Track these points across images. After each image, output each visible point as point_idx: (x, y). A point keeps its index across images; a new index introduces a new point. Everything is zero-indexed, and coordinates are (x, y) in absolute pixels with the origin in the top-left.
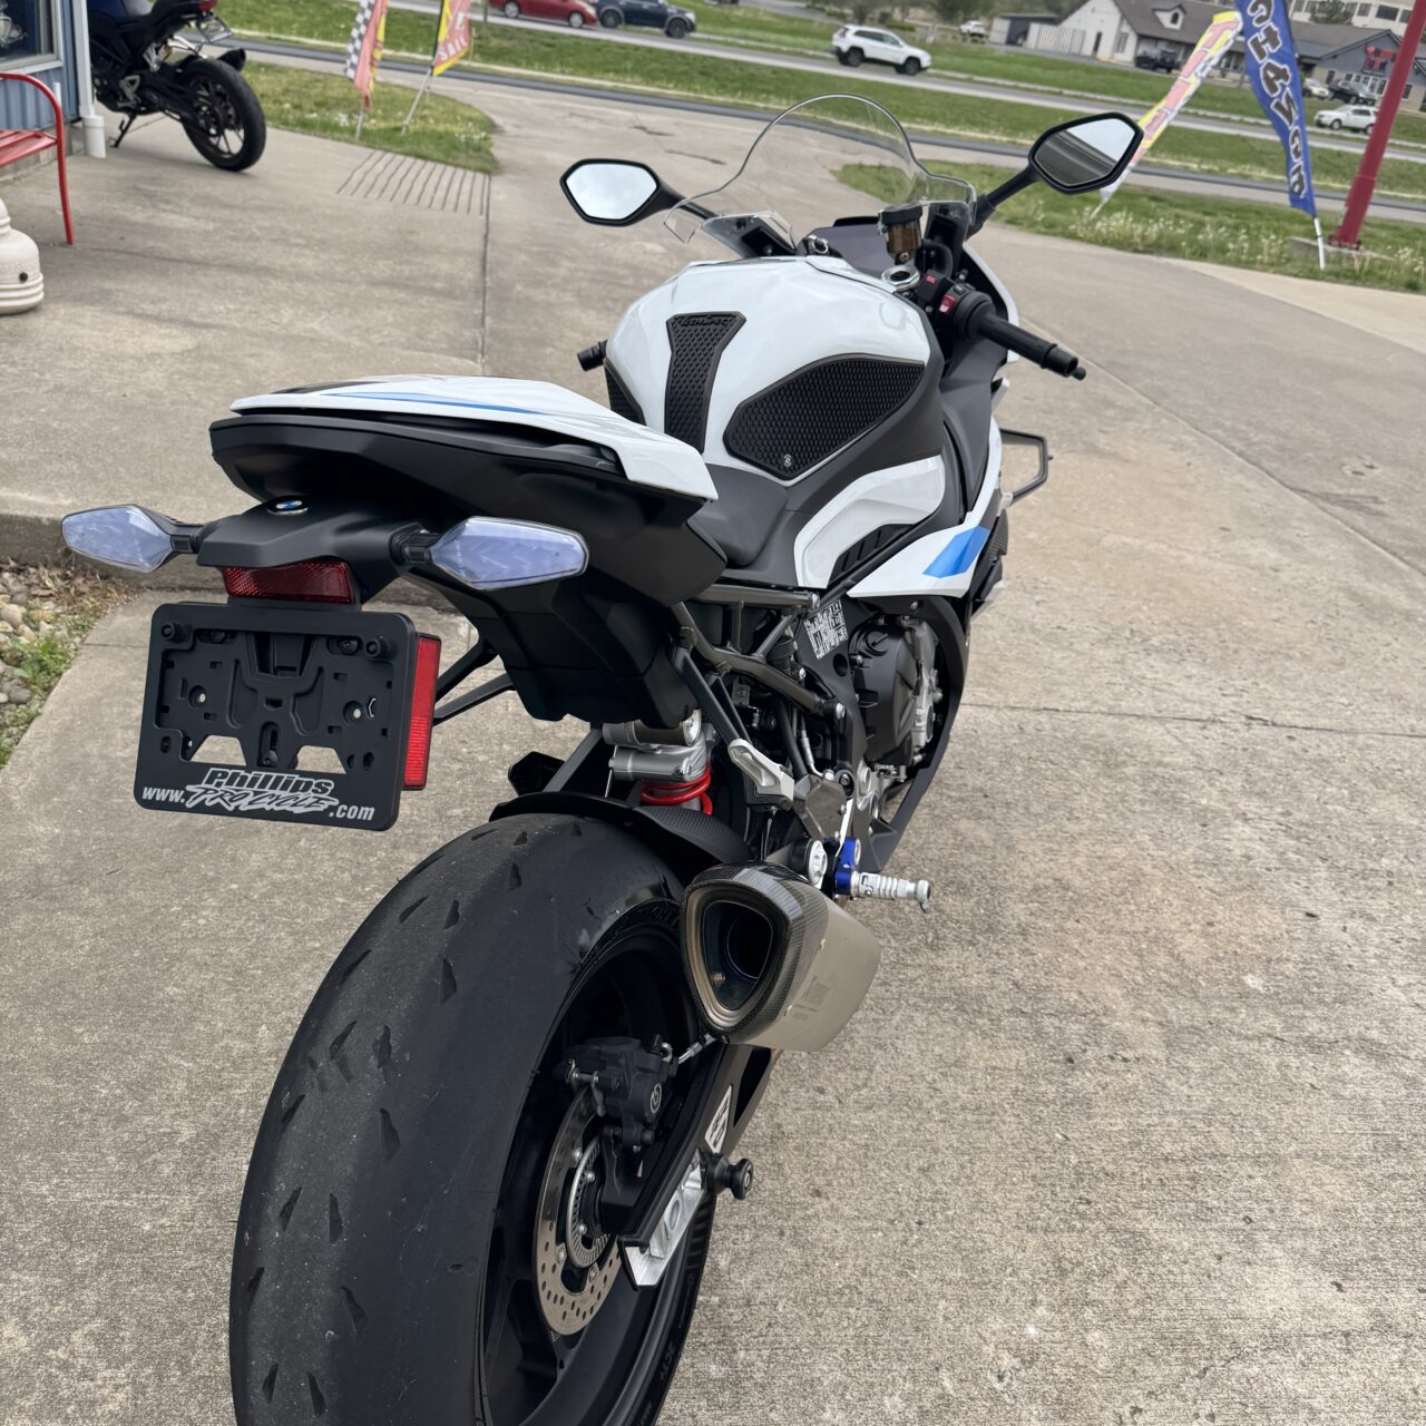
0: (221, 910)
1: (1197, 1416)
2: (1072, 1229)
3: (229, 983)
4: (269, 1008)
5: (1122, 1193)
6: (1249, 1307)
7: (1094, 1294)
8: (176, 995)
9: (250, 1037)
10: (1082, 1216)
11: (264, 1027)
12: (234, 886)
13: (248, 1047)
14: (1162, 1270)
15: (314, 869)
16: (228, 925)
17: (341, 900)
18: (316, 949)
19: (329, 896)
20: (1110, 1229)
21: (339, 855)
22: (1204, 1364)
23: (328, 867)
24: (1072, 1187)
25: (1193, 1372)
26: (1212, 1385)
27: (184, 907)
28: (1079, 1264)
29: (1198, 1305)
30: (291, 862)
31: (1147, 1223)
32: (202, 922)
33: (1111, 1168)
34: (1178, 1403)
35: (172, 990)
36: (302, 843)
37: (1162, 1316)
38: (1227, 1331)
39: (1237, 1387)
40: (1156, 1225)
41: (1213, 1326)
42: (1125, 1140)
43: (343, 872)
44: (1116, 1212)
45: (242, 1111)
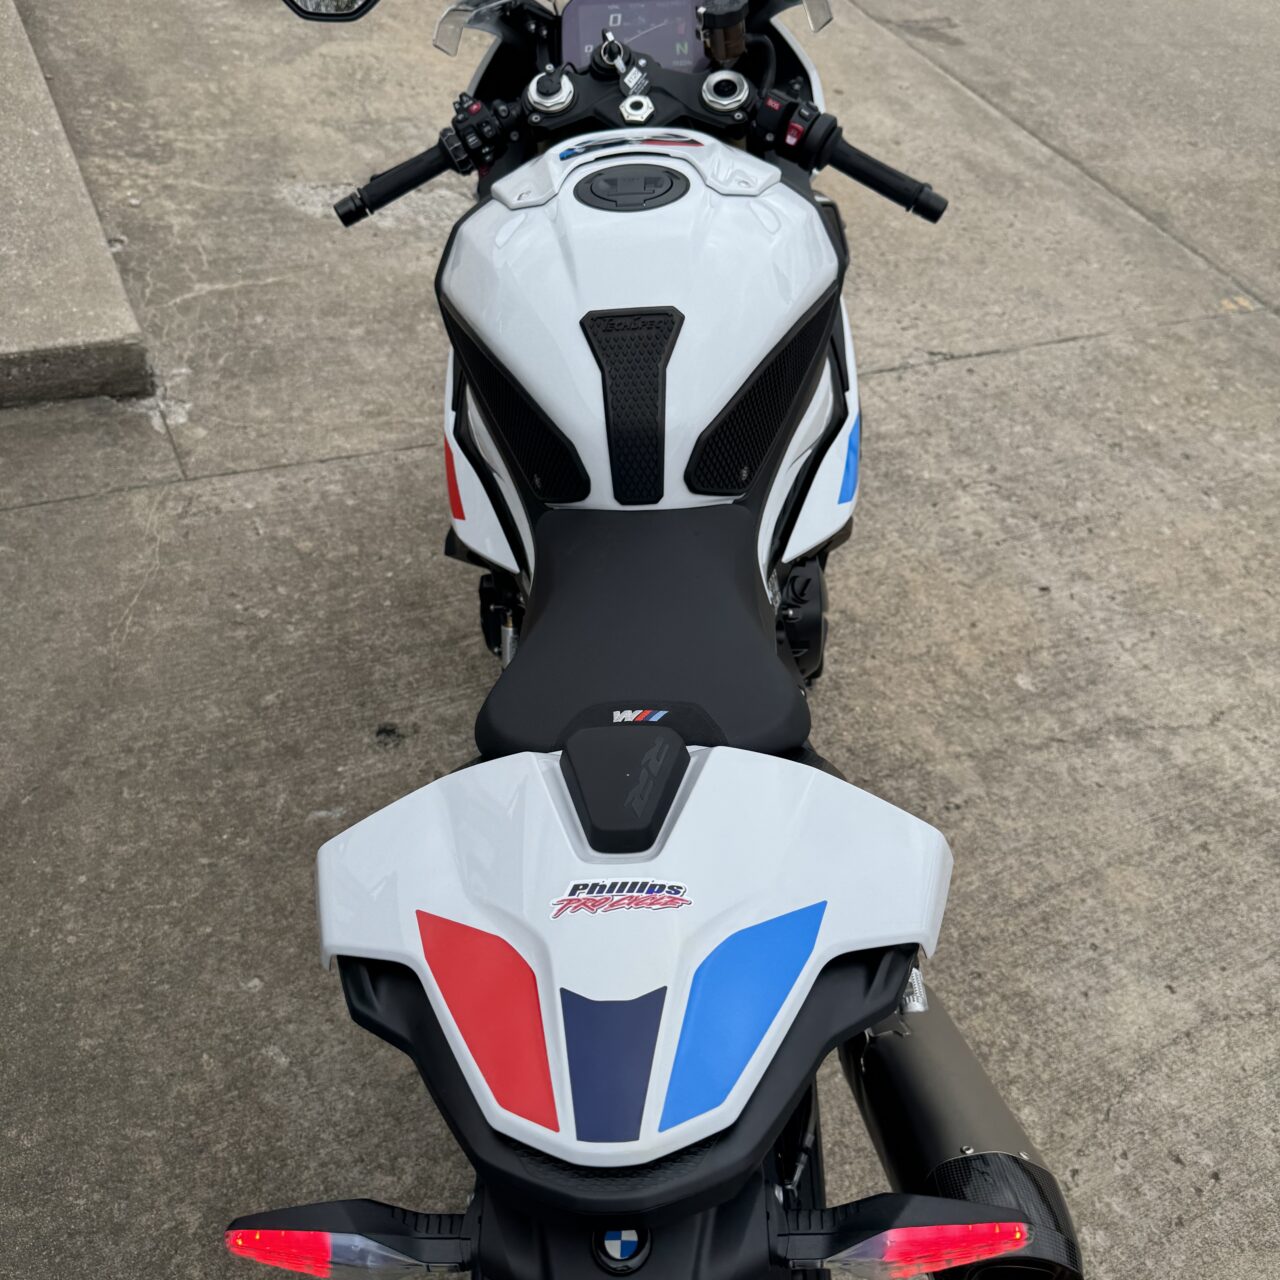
0: (84, 916)
1: (1115, 1158)
2: (976, 1009)
3: (141, 1011)
4: (199, 1030)
5: (1001, 956)
6: (1121, 1037)
7: (1013, 1071)
8: (94, 1048)
9: (196, 1074)
10: (980, 992)
11: (205, 1056)
12: (83, 879)
13: (200, 1087)
14: (1052, 1025)
15: (155, 827)
16: (102, 934)
17: (204, 861)
18: (210, 936)
19: (189, 858)
20: (1004, 997)
21: (173, 798)
22: (1105, 1106)
23: (169, 820)
24: (963, 964)
25: (1101, 1117)
26: (1117, 1124)
27: (42, 926)
28: (993, 1044)
29: (1086, 1050)
30: (126, 826)
31: (1028, 980)
32: (71, 939)
33: (984, 932)
34: (1101, 1153)
35: (85, 1043)
36: (126, 795)
37: (1064, 1072)
38: (1111, 1067)
39: (1133, 1118)
40: (1034, 979)
41: (1100, 1064)
42: (985, 897)
43: (189, 822)
44: (1002, 978)
45: (235, 1170)
